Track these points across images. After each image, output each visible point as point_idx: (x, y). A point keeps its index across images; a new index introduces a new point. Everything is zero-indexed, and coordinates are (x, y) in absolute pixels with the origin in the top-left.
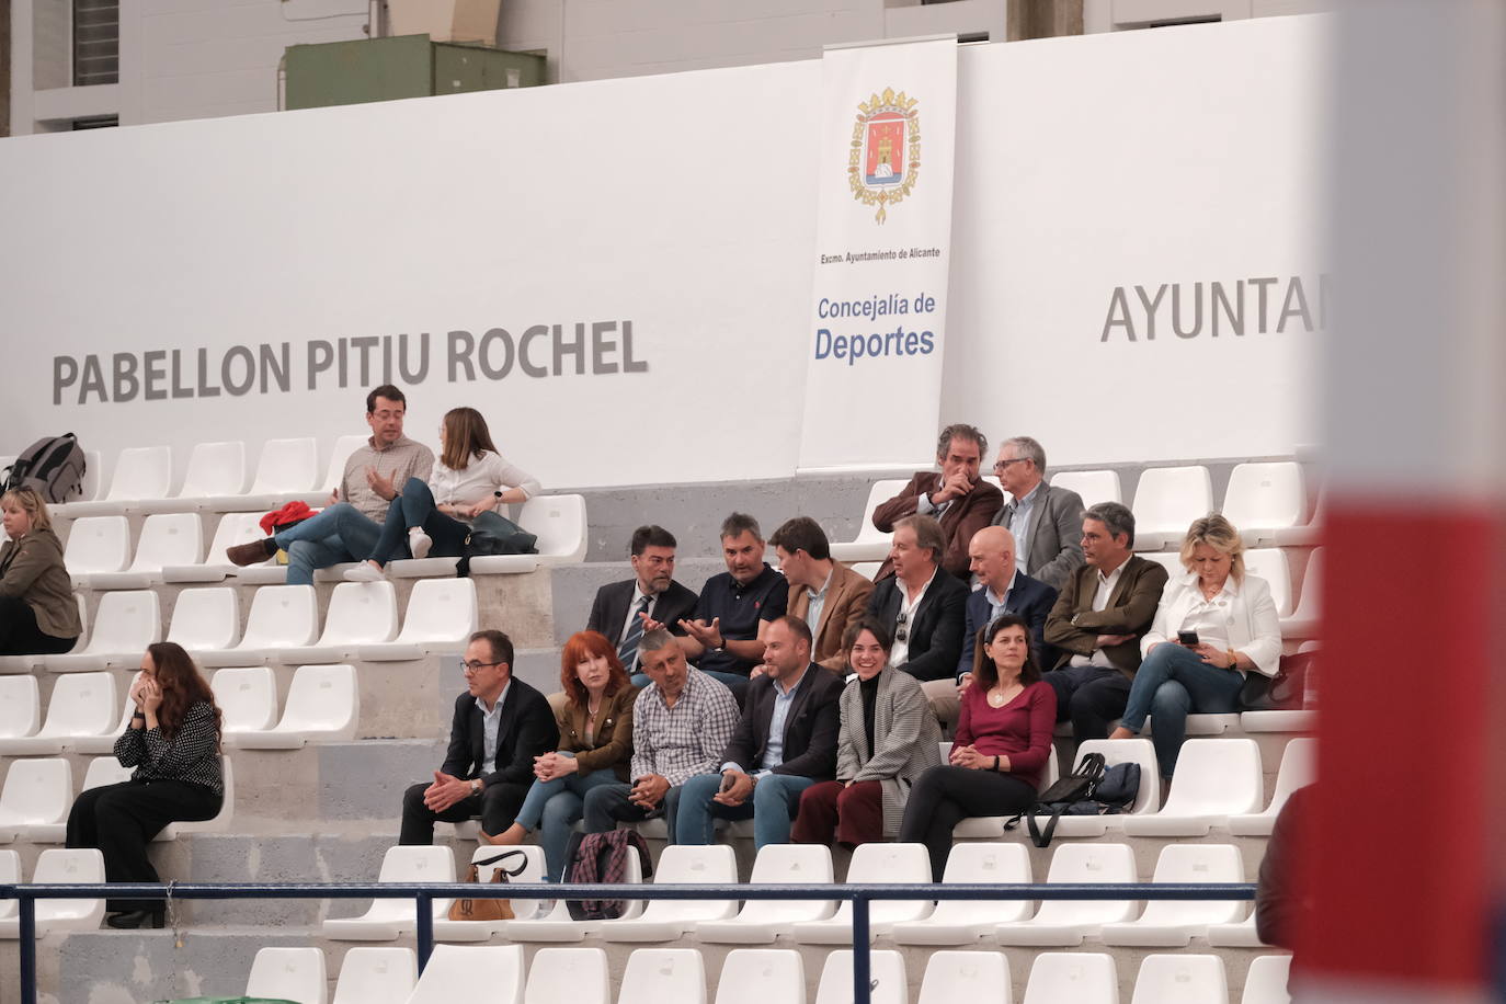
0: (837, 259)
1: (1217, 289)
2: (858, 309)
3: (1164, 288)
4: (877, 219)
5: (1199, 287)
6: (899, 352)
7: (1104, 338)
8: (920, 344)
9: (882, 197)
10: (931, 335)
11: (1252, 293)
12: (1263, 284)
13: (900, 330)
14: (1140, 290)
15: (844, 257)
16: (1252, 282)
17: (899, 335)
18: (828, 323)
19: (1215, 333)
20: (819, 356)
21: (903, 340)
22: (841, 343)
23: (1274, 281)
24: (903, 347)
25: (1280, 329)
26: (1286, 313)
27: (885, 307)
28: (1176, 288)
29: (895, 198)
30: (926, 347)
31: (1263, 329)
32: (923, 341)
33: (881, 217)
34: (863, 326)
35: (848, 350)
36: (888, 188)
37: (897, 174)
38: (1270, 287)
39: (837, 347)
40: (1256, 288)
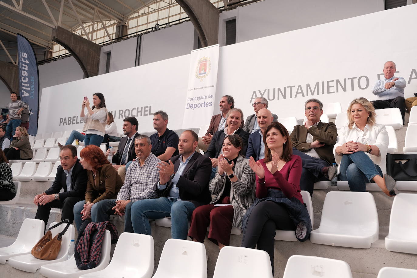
0: (192, 90)
1: (279, 89)
2: (196, 99)
3: (266, 90)
4: (201, 81)
5: (274, 89)
6: (204, 106)
8: (209, 104)
9: (202, 77)
10: (211, 102)
11: (288, 90)
12: (291, 87)
13: (205, 102)
14: (260, 91)
15: (193, 89)
16: (288, 87)
17: (204, 103)
18: (190, 102)
19: (278, 99)
20: (187, 109)
21: (205, 104)
22: (192, 106)
23: (294, 86)
24: (205, 105)
25: (296, 97)
26: (297, 93)
27: (201, 98)
28: (269, 90)
29: (205, 77)
30: (211, 105)
31: (291, 97)
32: (210, 104)
33: (202, 81)
34: (197, 102)
35: (193, 107)
36: (203, 75)
37: (205, 73)
38: (293, 88)
39: (191, 106)
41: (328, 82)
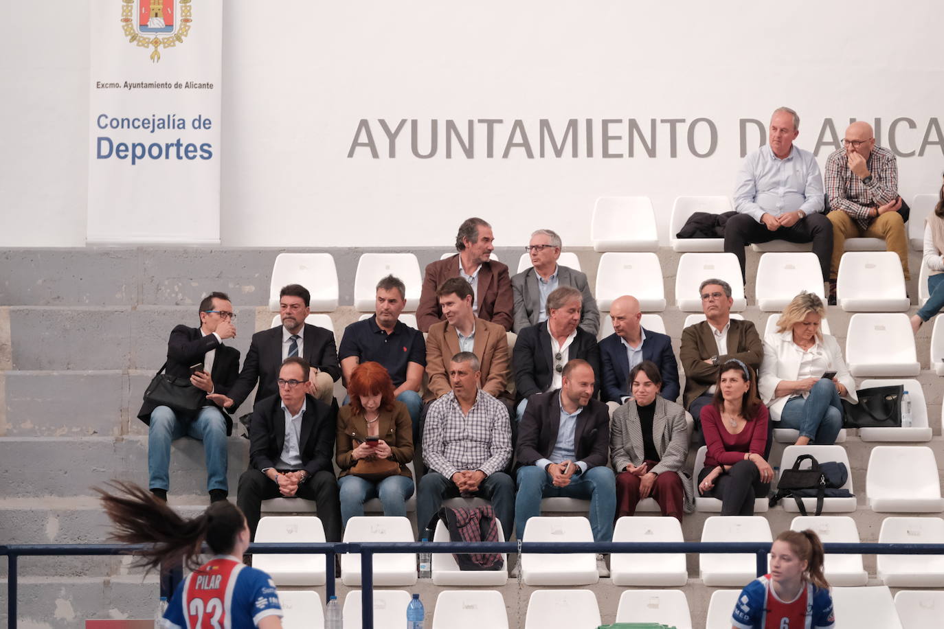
0: (117, 86)
1: (451, 125)
2: (137, 123)
3: (403, 122)
4: (152, 58)
5: (434, 123)
6: (179, 157)
7: (351, 155)
8: (199, 153)
9: (156, 43)
10: (209, 146)
11: (481, 131)
12: (490, 124)
13: (179, 141)
14: (382, 123)
15: (122, 84)
16: (480, 121)
17: (178, 144)
18: (108, 132)
19: (449, 155)
20: (99, 156)
21: (182, 150)
22: (122, 148)
23: (500, 121)
24: (182, 153)
25: (506, 155)
26: (510, 144)
27: (163, 124)
28: (414, 123)
29: (169, 44)
30: (206, 155)
31: (490, 154)
32: (202, 150)
33: (155, 57)
34: (145, 136)
35: (130, 153)
36: (161, 36)
37: (169, 25)
38: (496, 126)
39: (119, 150)
40: (485, 126)
41: (605, 123)
